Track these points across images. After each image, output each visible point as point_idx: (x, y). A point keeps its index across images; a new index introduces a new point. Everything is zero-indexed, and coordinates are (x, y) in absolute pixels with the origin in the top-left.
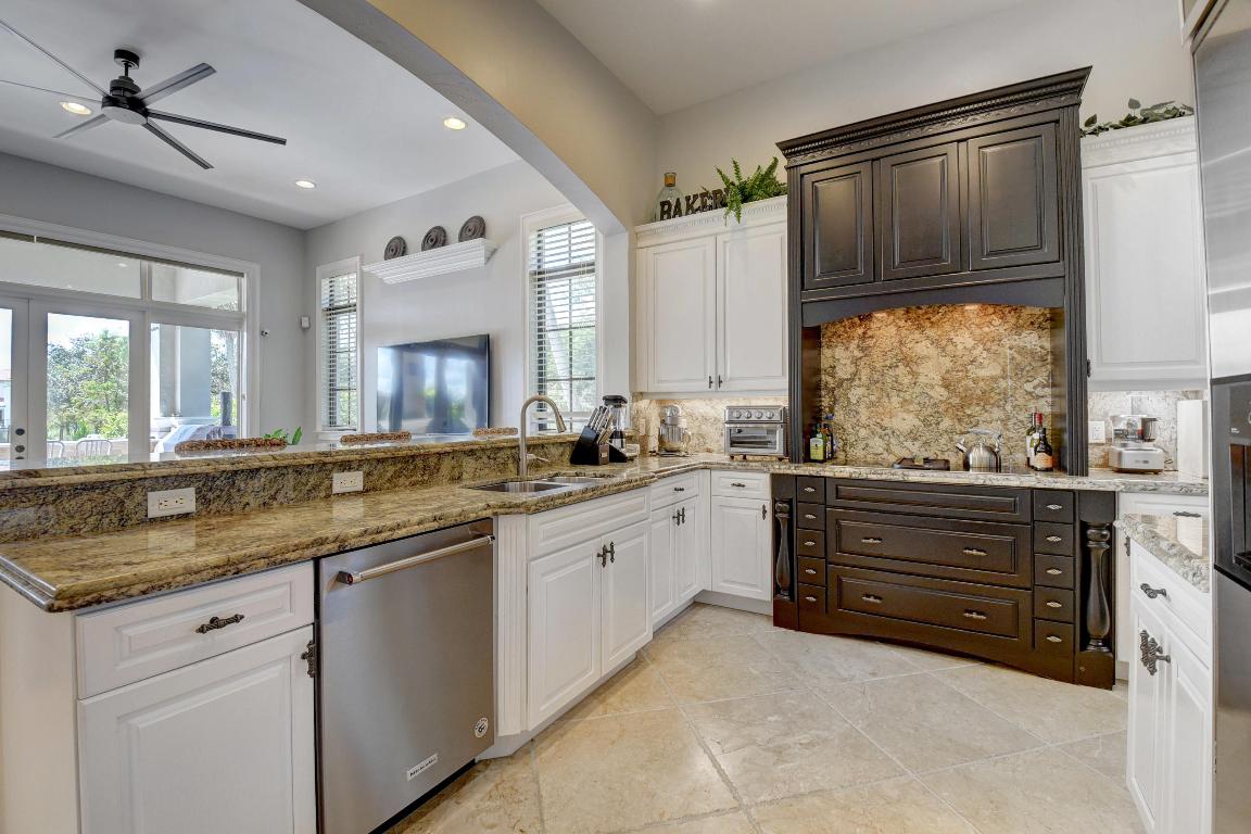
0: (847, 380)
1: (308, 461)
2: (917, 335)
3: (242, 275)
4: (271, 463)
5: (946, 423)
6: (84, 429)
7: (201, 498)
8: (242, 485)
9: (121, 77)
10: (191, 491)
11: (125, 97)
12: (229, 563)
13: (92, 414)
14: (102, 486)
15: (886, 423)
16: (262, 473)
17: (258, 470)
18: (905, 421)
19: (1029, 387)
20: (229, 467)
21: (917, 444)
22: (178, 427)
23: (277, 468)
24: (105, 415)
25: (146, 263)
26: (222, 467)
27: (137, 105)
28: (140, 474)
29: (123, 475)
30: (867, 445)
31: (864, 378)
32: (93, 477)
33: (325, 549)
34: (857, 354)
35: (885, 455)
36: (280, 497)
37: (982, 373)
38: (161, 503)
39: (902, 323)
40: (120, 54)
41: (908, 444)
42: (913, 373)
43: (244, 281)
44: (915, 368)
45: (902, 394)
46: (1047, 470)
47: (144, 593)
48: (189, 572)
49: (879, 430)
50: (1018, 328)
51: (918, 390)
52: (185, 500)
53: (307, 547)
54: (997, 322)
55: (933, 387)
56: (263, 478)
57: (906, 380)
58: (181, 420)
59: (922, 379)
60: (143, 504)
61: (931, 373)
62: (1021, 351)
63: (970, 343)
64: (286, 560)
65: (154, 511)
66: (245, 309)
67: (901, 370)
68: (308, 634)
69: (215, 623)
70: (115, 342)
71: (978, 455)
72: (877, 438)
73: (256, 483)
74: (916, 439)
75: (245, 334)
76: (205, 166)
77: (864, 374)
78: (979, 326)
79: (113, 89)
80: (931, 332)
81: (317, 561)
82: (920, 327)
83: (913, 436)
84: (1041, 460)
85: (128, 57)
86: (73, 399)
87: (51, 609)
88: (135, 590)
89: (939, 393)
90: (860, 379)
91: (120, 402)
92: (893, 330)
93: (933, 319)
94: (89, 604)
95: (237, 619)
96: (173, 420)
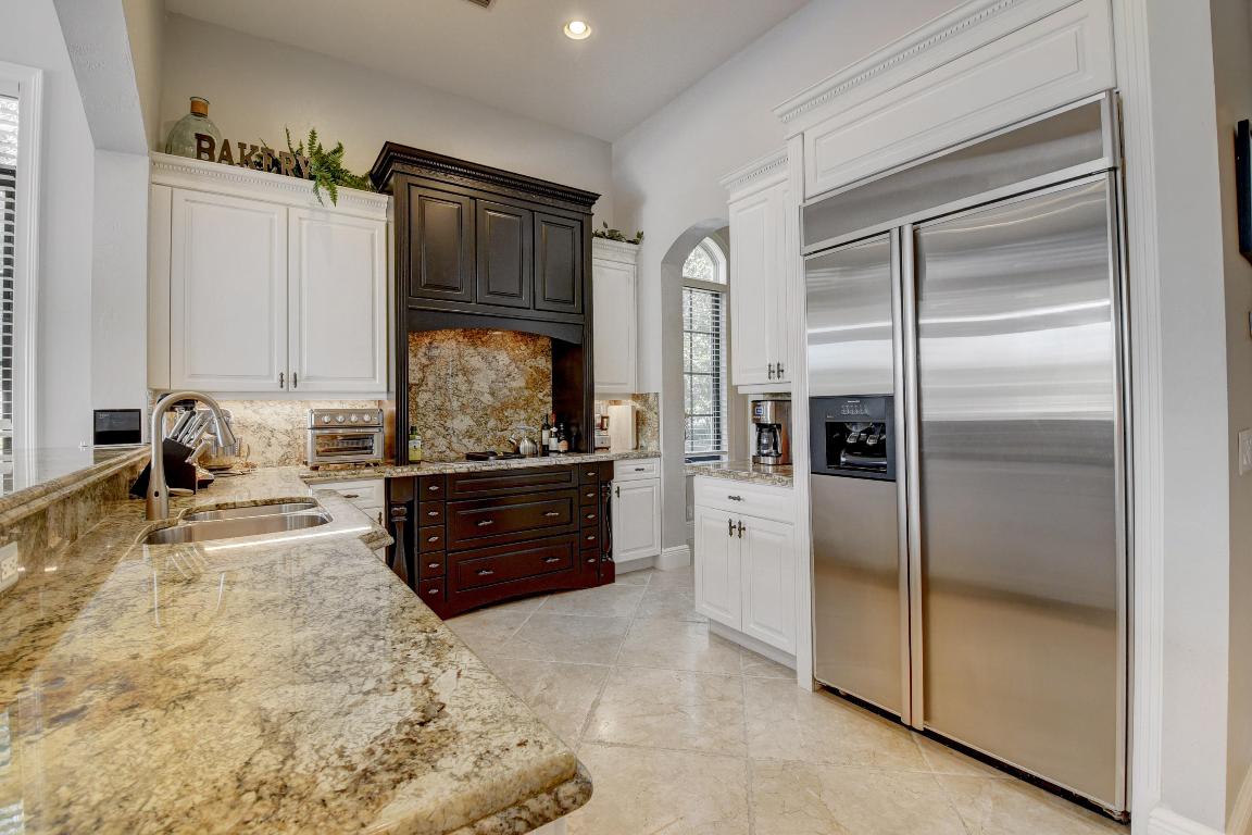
0: (415, 385)
2: (471, 351)
5: (492, 423)
15: (448, 424)
18: (461, 423)
19: (540, 396)
21: (472, 440)
30: (433, 444)
31: (430, 384)
34: (424, 361)
35: (448, 452)
37: (514, 384)
39: (461, 339)
41: (465, 441)
42: (470, 382)
44: (470, 378)
45: (461, 399)
46: (565, 452)
49: (443, 431)
50: (534, 355)
51: (472, 396)
54: (523, 347)
55: (483, 394)
57: (464, 388)
59: (475, 387)
61: (482, 383)
62: (537, 369)
63: (507, 361)
67: (460, 379)
71: (525, 445)
72: (441, 438)
74: (470, 437)
77: (431, 379)
78: (513, 350)
80: (481, 349)
82: (474, 345)
83: (469, 434)
84: (563, 446)
89: (487, 399)
90: (427, 384)
92: (454, 343)
93: (483, 339)
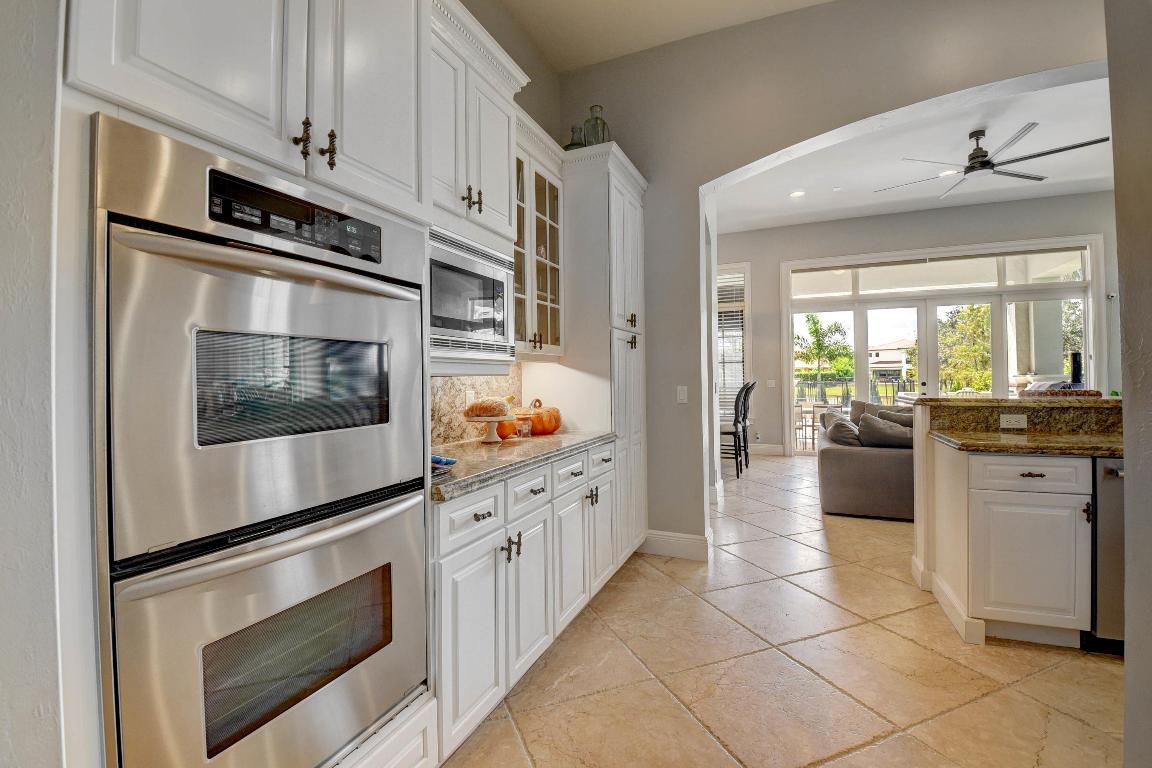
1: (1106, 406)
3: (1085, 248)
4: (1078, 405)
6: (959, 384)
7: (1030, 420)
8: (1057, 417)
9: (975, 150)
10: (1025, 417)
11: (980, 161)
12: (1037, 448)
13: (964, 372)
14: (977, 409)
16: (1071, 410)
17: (1068, 408)
20: (1047, 405)
22: (1034, 383)
23: (1082, 408)
24: (975, 374)
25: (1001, 258)
26: (1043, 405)
27: (987, 164)
28: (997, 405)
29: (988, 404)
32: (973, 404)
33: (1099, 453)
36: (1085, 428)
38: (1006, 421)
40: (972, 135)
43: (1087, 253)
47: (996, 451)
48: (1017, 447)
52: (1021, 421)
53: (1087, 449)
56: (1072, 414)
58: (1037, 377)
60: (997, 420)
64: (1072, 454)
65: (1004, 424)
66: (1089, 278)
68: (1088, 499)
69: (1030, 475)
70: (979, 312)
73: (1067, 417)
75: (1090, 300)
76: (1041, 179)
79: (970, 160)
81: (1094, 460)
85: (977, 134)
86: (950, 361)
87: (959, 449)
88: (992, 450)
91: (986, 362)
94: (973, 451)
95: (1041, 476)
96: (1029, 377)
